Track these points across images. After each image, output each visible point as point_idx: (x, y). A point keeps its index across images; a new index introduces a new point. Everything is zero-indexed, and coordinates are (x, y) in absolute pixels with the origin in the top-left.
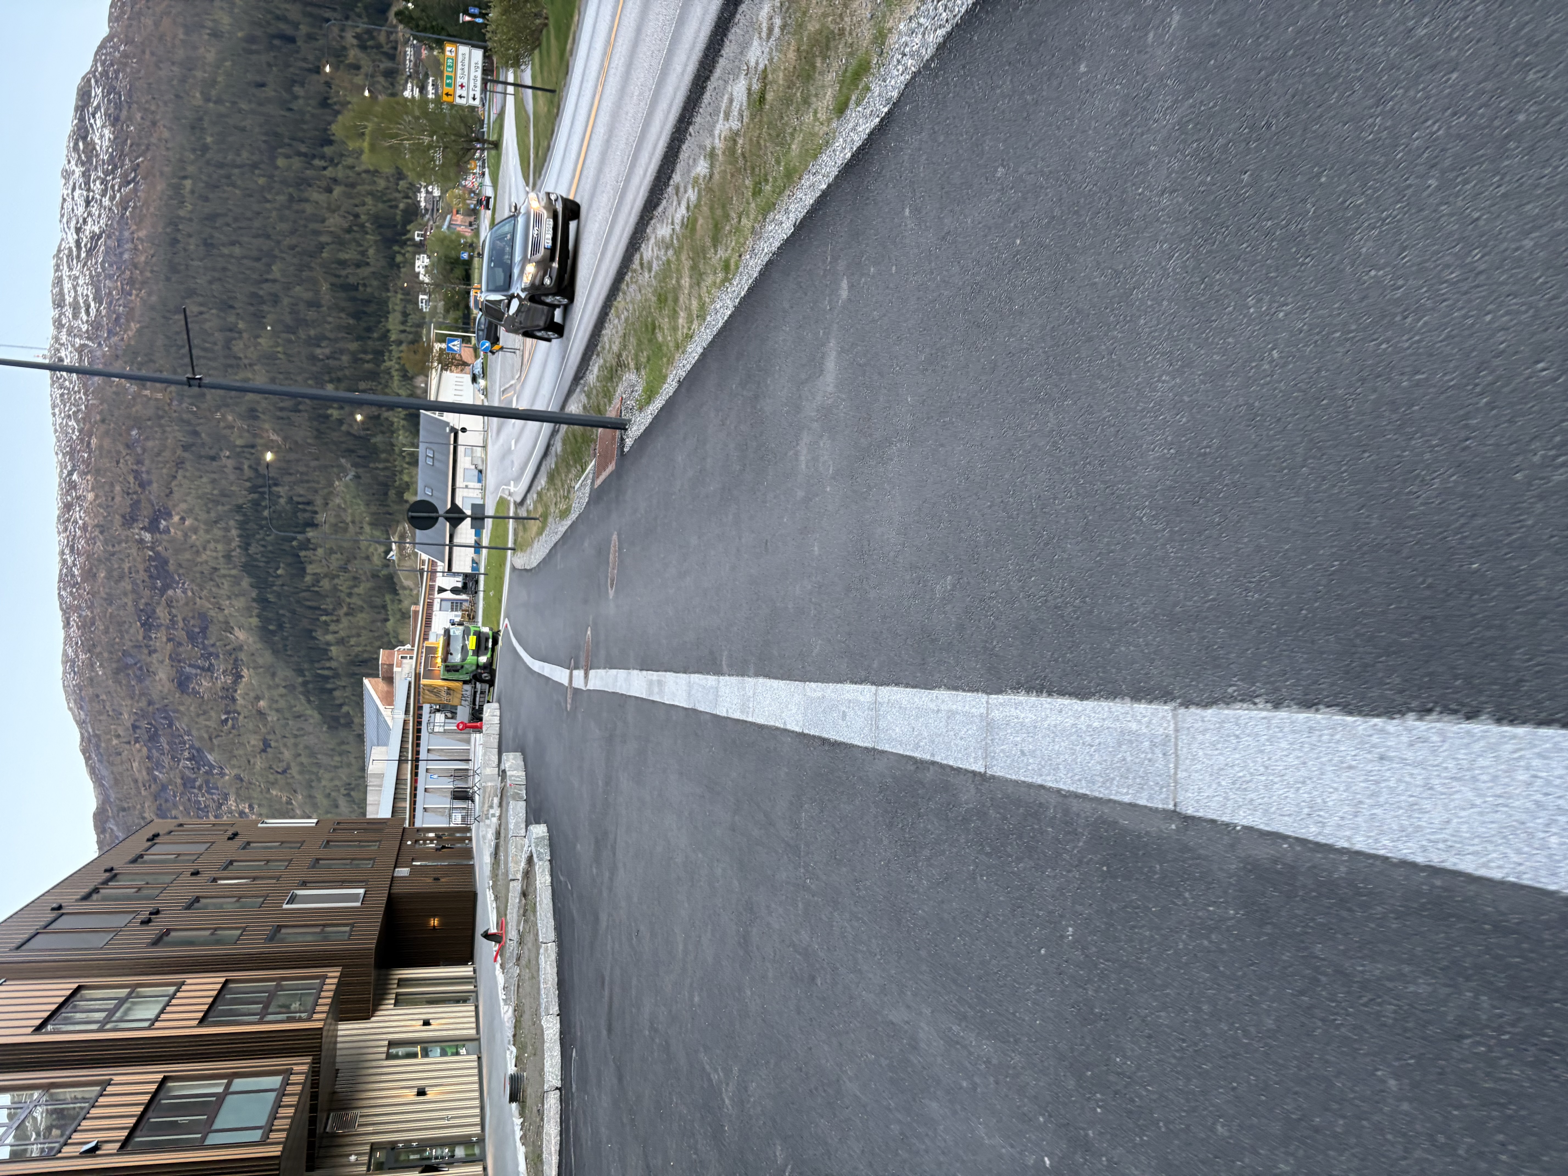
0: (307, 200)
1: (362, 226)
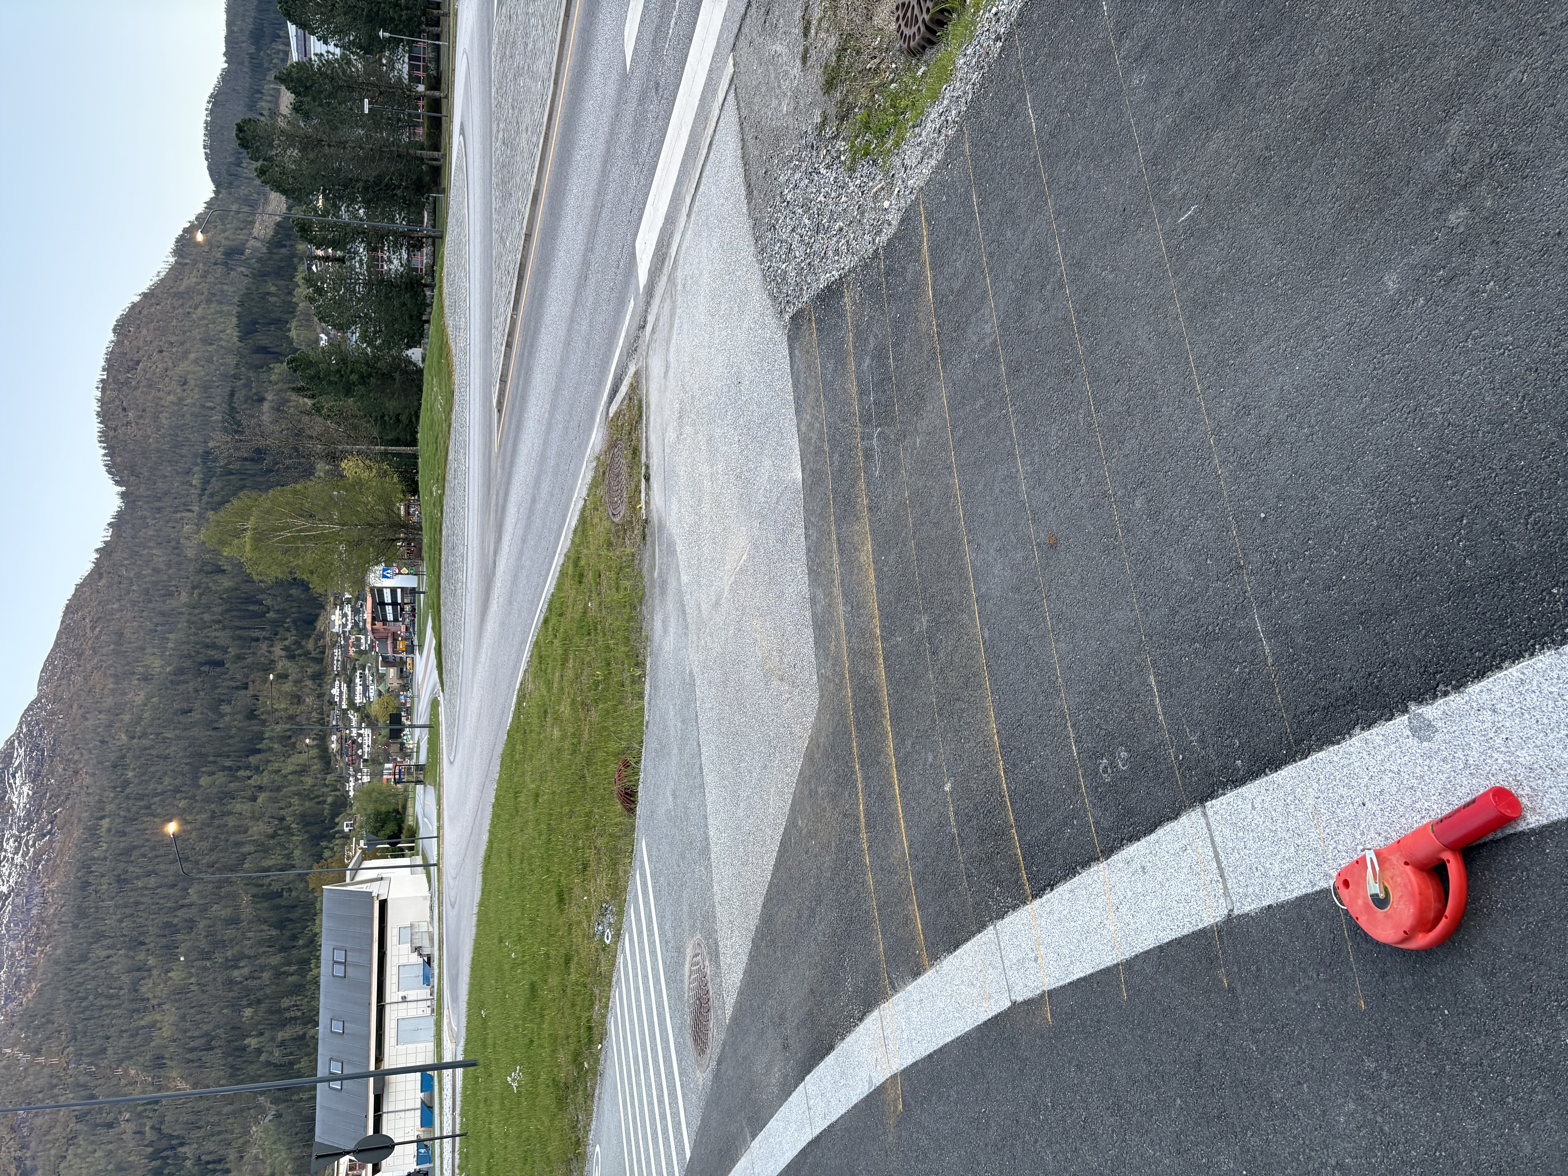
0: (230, 813)
1: (288, 828)
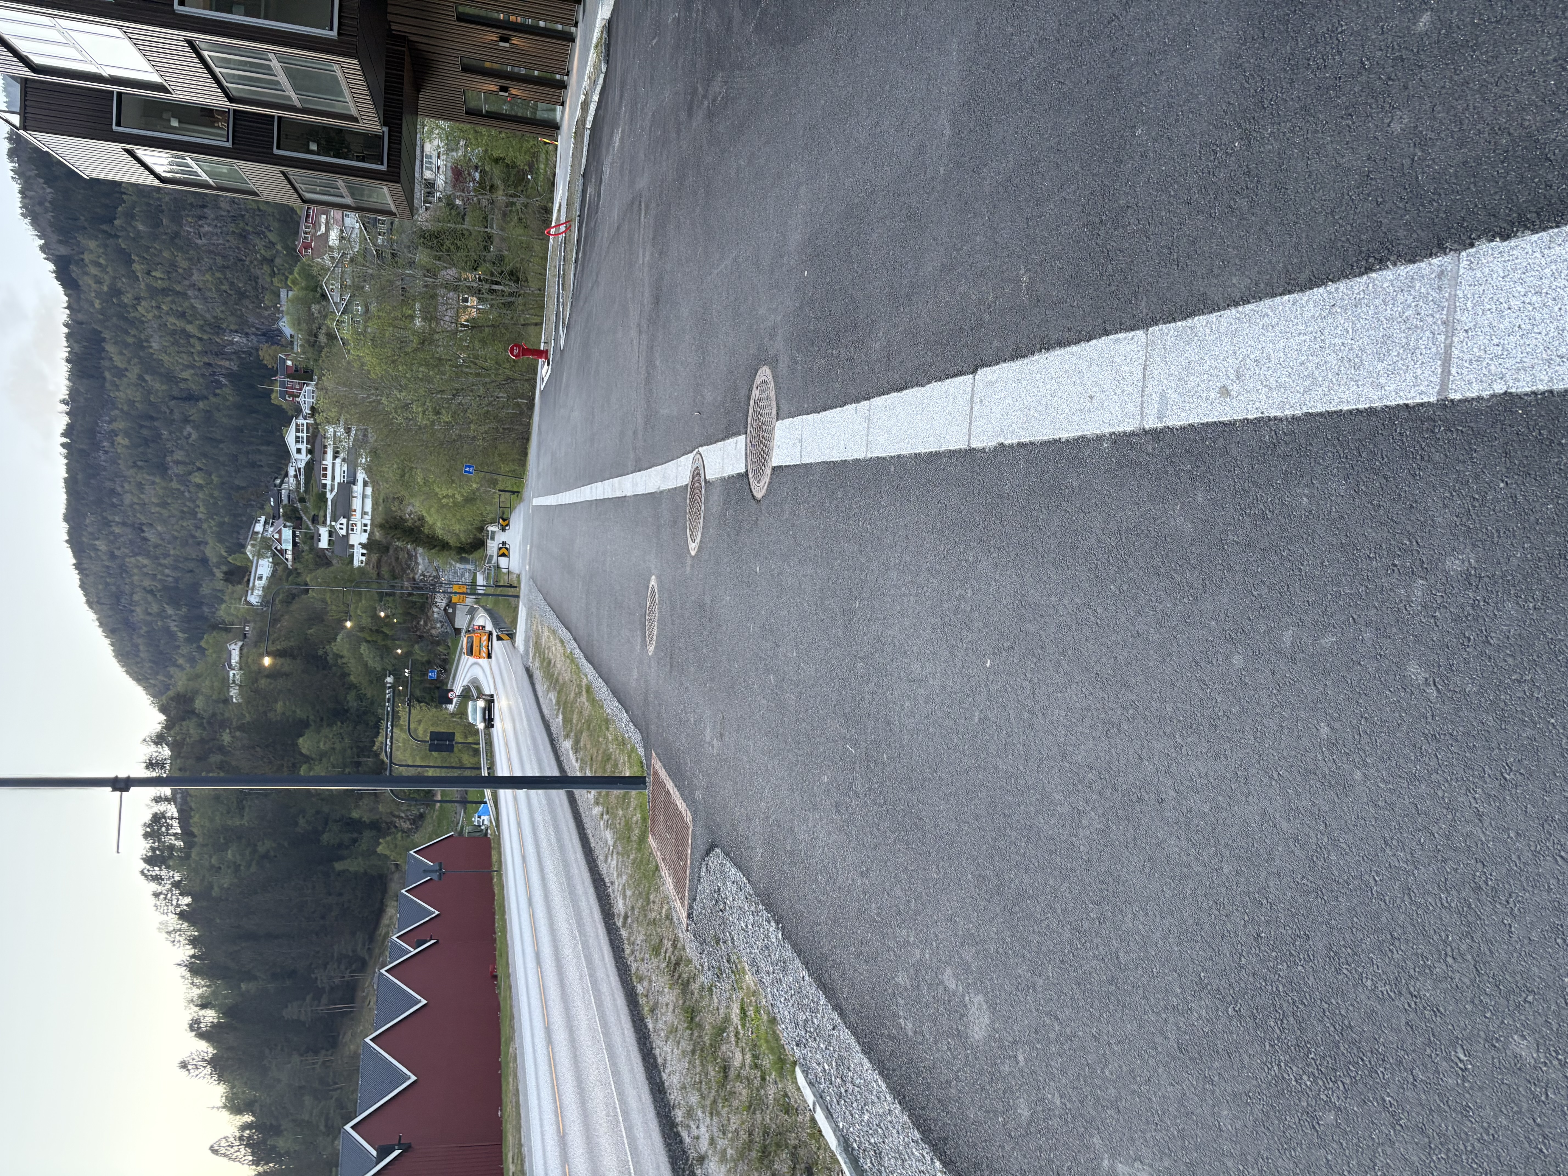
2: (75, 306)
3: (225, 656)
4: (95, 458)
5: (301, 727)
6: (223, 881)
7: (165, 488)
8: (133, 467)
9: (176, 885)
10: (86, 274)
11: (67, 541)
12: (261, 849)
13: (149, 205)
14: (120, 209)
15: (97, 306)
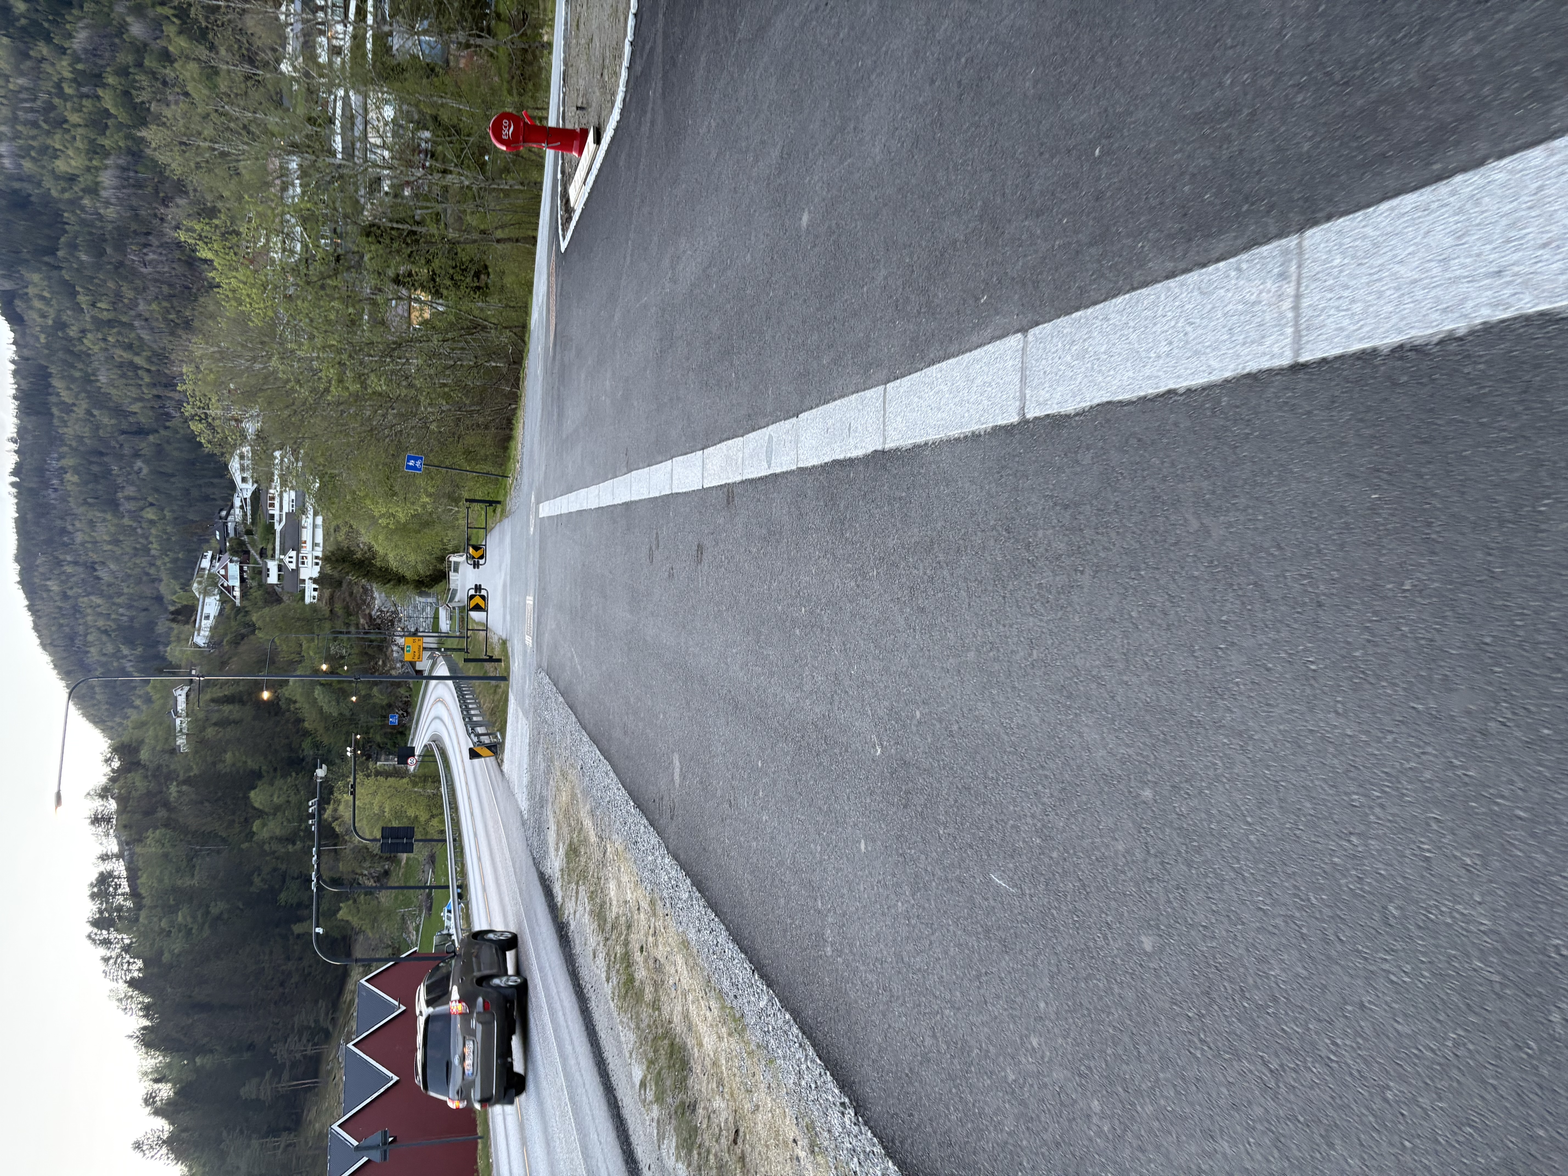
2: (21, 342)
3: (172, 702)
4: (44, 496)
5: (253, 778)
6: (173, 947)
7: (117, 525)
8: (83, 504)
9: (126, 949)
10: (31, 308)
11: (19, 583)
12: (215, 911)
13: (91, 234)
14: (63, 239)
15: (43, 340)
